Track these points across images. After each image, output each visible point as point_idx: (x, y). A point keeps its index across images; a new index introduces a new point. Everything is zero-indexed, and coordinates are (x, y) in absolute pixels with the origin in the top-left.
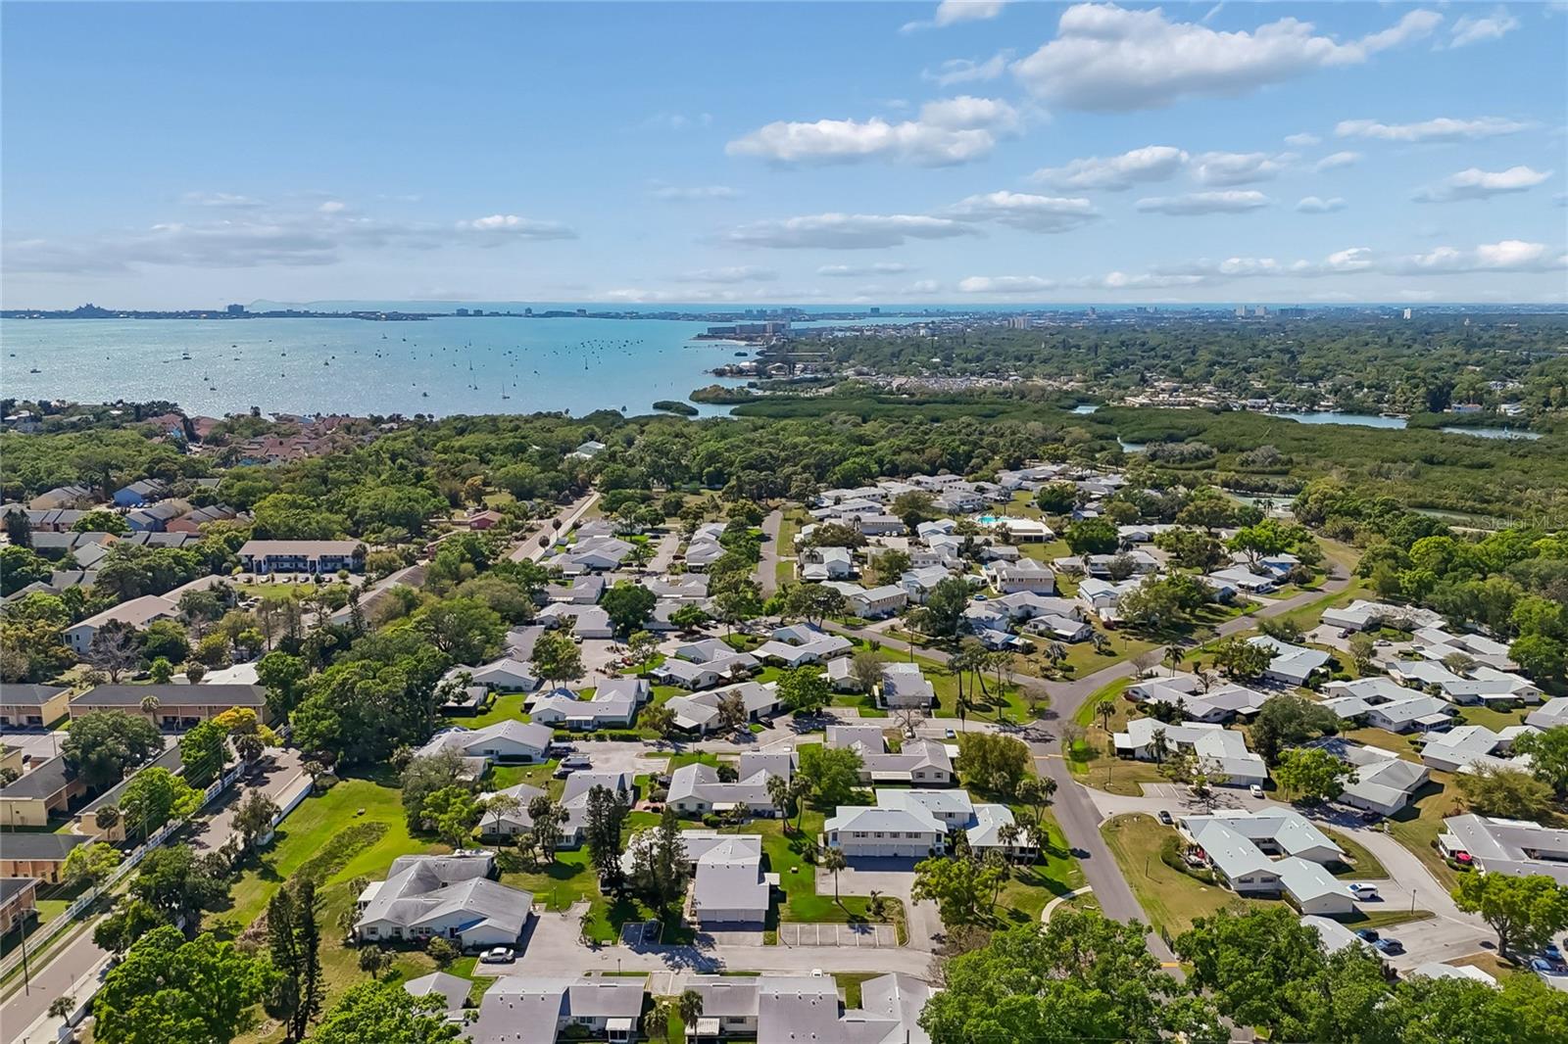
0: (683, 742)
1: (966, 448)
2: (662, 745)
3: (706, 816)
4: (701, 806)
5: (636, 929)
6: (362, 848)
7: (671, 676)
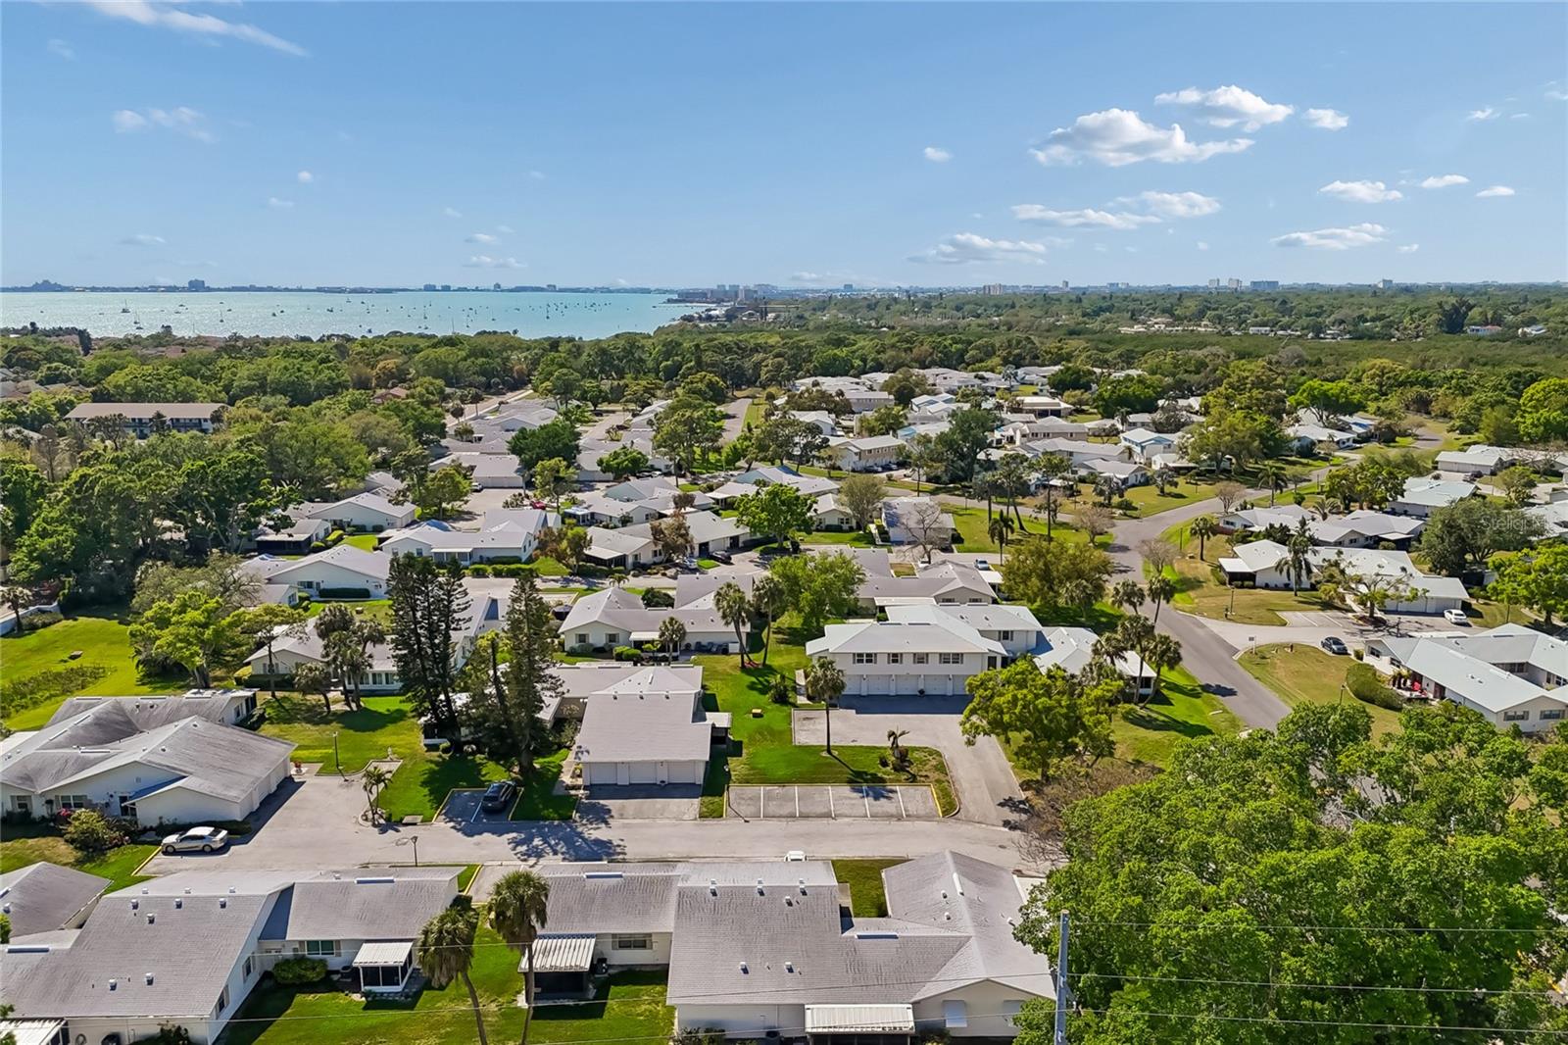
0: (600, 578)
1: (959, 346)
2: (568, 581)
3: (618, 649)
4: (612, 638)
5: (472, 798)
6: (48, 698)
7: (593, 514)
